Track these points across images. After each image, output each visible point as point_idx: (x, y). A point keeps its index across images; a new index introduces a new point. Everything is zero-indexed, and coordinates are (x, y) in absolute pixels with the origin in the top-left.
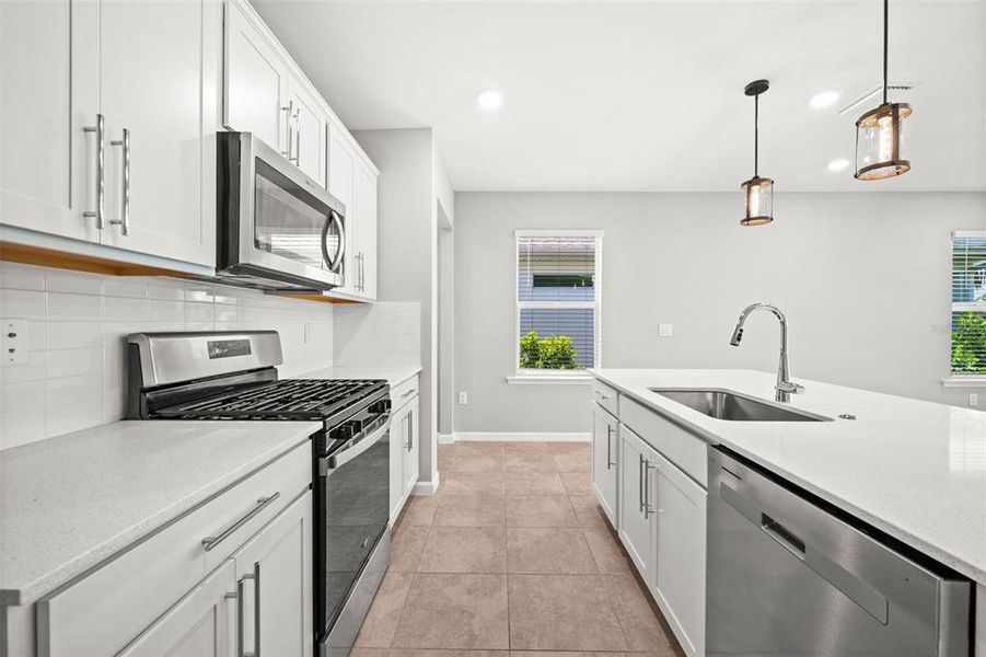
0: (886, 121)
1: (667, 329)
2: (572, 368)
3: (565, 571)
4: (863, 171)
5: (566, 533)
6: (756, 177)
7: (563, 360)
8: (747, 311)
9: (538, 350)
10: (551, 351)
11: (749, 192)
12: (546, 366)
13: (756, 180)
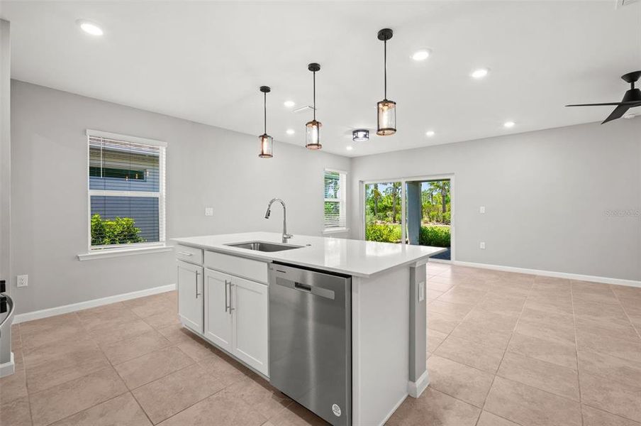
0: (315, 127)
1: (209, 211)
2: (138, 242)
3: (173, 371)
4: (309, 145)
5: (165, 351)
6: (265, 134)
7: (129, 236)
8: (271, 202)
9: (104, 230)
10: (119, 229)
11: (263, 140)
12: (113, 242)
13: (265, 136)
